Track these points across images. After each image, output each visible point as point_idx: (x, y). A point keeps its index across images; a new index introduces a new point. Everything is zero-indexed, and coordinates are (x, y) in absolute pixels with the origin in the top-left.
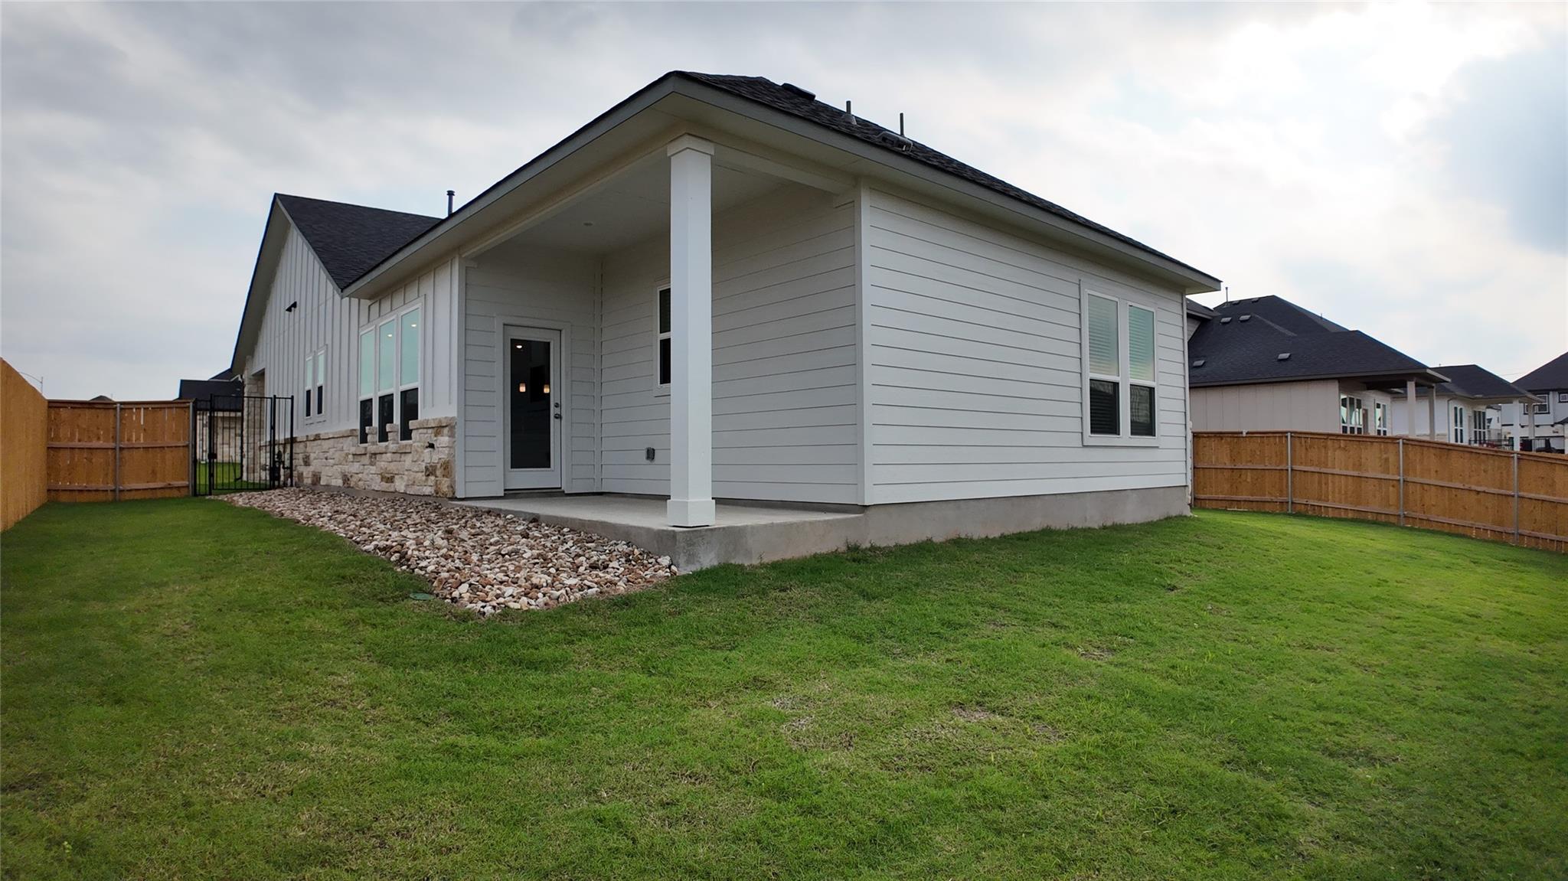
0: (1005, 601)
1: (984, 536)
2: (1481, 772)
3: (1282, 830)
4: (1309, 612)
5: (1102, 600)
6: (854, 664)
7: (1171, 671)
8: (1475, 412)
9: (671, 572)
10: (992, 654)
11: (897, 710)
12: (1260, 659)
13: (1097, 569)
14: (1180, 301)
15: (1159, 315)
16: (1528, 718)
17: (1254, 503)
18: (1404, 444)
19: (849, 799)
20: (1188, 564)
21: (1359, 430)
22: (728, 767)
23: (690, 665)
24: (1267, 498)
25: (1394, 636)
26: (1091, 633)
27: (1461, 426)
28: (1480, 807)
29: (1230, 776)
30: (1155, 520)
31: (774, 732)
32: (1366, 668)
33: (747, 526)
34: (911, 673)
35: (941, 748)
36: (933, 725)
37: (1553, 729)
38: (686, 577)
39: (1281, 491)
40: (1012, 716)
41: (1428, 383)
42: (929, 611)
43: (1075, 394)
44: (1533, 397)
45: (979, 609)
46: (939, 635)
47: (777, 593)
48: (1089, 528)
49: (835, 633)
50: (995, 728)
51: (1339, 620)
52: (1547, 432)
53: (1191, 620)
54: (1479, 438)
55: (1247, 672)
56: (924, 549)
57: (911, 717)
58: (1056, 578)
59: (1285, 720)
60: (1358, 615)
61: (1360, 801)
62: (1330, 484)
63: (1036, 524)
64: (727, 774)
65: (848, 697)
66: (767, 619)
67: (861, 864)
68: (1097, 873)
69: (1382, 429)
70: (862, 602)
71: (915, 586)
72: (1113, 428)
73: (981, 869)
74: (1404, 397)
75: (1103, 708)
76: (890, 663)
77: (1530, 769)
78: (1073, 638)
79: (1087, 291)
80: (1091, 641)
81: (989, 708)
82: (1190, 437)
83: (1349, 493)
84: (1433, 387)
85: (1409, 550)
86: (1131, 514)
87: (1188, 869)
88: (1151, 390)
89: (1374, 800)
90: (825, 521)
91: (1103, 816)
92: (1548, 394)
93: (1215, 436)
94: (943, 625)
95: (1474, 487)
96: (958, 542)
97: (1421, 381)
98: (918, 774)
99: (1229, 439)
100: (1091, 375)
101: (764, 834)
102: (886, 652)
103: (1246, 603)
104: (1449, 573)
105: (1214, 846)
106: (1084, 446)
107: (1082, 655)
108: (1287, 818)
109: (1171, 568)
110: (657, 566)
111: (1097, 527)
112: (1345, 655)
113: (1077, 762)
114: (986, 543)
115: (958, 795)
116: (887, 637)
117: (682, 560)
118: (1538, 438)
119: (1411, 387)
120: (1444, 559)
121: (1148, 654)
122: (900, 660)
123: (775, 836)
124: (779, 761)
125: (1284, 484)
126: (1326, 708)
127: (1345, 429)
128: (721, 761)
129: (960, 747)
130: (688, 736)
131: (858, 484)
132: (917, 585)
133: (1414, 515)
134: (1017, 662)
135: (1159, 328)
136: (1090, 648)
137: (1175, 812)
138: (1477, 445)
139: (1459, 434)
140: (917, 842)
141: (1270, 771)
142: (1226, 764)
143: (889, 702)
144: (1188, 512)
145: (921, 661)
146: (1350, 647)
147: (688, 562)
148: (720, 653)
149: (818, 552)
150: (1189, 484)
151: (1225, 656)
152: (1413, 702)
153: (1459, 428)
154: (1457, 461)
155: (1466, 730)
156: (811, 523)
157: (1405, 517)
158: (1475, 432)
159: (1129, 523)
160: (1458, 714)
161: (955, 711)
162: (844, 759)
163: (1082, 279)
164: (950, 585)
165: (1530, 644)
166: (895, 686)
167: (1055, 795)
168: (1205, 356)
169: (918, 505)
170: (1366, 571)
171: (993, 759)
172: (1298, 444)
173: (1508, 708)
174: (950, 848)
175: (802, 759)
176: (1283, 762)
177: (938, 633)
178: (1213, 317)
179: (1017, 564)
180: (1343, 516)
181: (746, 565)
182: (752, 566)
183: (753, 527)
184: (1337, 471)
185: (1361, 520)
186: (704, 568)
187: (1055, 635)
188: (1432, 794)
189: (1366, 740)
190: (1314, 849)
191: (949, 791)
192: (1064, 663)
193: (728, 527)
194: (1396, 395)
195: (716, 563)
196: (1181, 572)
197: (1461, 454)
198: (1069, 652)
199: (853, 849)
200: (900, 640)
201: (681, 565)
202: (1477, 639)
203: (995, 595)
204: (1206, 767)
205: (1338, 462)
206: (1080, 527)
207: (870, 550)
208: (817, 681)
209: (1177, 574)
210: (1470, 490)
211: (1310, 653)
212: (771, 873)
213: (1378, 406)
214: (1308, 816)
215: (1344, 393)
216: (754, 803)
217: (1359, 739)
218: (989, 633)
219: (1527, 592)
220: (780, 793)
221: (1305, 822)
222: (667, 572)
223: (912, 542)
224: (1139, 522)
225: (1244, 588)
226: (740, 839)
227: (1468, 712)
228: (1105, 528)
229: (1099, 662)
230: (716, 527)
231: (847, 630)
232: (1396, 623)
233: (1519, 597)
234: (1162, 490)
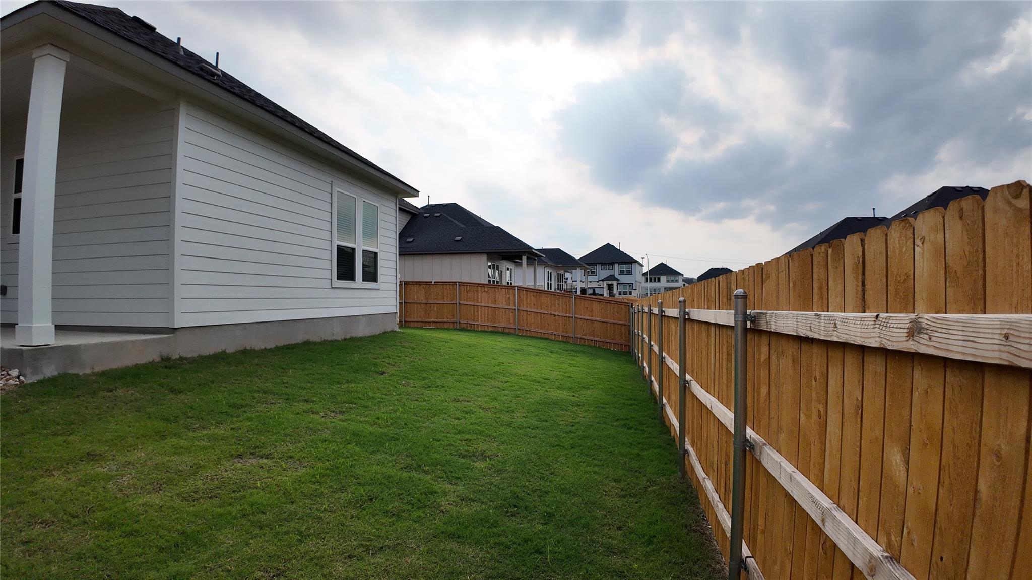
0: (274, 388)
1: (263, 347)
2: (541, 457)
3: (432, 500)
4: (460, 382)
5: (339, 383)
6: (164, 437)
7: (377, 421)
8: (558, 274)
9: (19, 381)
10: (263, 422)
11: (194, 464)
12: (430, 410)
13: (337, 365)
14: (395, 201)
15: (382, 208)
16: (569, 429)
17: (438, 324)
18: (518, 289)
19: (159, 522)
20: (394, 359)
21: (497, 282)
22: (70, 514)
23: (37, 448)
24: (446, 320)
25: (503, 392)
26: (330, 403)
27: (551, 281)
28: (539, 475)
29: (405, 474)
30: (377, 333)
31: (104, 487)
32: (487, 409)
33: (81, 344)
34: (205, 439)
35: (224, 483)
36: (219, 470)
37: (580, 433)
38: (32, 385)
39: (453, 316)
40: (274, 458)
41: (534, 258)
42: (220, 398)
43: (327, 255)
44: (588, 267)
45: (256, 395)
46: (227, 414)
47: (106, 393)
48: (336, 340)
49: (150, 418)
50: (262, 467)
51: (475, 385)
52: (595, 285)
53: (392, 391)
54: (560, 288)
55: (421, 417)
56: (220, 357)
57: (204, 467)
58: (311, 372)
59: (439, 441)
60: (486, 382)
61: (476, 479)
62: (479, 312)
63: (300, 338)
64: (69, 518)
65: (159, 459)
66: (97, 412)
67: (169, 561)
68: (323, 540)
69: (510, 282)
70: (172, 396)
71: (211, 382)
72: (352, 277)
73: (249, 550)
74: (520, 264)
75: (332, 446)
76: (190, 434)
77: (567, 454)
78: (317, 407)
79: (336, 189)
80: (329, 408)
81: (258, 456)
82: (398, 284)
83: (490, 317)
84: (536, 260)
85: (518, 347)
86: (362, 331)
87: (377, 529)
88: (376, 254)
89: (484, 478)
90: (143, 340)
91: (328, 508)
92: (596, 265)
93: (416, 284)
94: (230, 406)
95: (553, 313)
96: (245, 352)
97: (530, 256)
98: (208, 501)
99: (424, 286)
100: (337, 242)
101: (99, 552)
102: (187, 428)
103: (425, 379)
104: (537, 358)
105: (394, 515)
106: (332, 288)
107: (323, 417)
108: (435, 493)
109: (383, 361)
110: (8, 377)
111: (340, 339)
112: (477, 404)
113: (314, 480)
114: (264, 353)
115: (234, 511)
116: (188, 418)
117: (28, 371)
118: (590, 288)
119: (524, 259)
120: (535, 350)
121: (364, 413)
122: (198, 432)
123: (107, 552)
124: (107, 505)
125: (455, 312)
126: (463, 433)
127: (490, 281)
128: (65, 510)
129: (237, 481)
130: (38, 496)
131: (170, 313)
132: (212, 382)
133: (523, 328)
134: (279, 425)
135: (381, 216)
136: (328, 413)
137: (372, 500)
138: (559, 291)
139: (549, 286)
140: (207, 541)
141: (428, 469)
142: (404, 469)
143: (188, 459)
144: (397, 329)
145: (213, 430)
146: (479, 399)
147: (33, 374)
148: (60, 438)
149: (139, 363)
150: (398, 312)
151: (410, 410)
152: (509, 425)
153: (549, 282)
154: (544, 299)
155: (535, 437)
156: (132, 341)
157: (518, 329)
158: (558, 284)
159: (361, 336)
160: (532, 429)
161: (236, 460)
162: (156, 499)
163: (333, 181)
164: (236, 380)
165: (574, 392)
166: (194, 448)
167: (298, 501)
168: (413, 236)
169: (214, 327)
170: (493, 359)
171: (259, 485)
172: (463, 289)
173: (558, 425)
174: (229, 541)
175: (124, 502)
176: (435, 464)
177: (226, 412)
178: (420, 213)
179: (284, 364)
180: (486, 330)
181: (81, 374)
182: (85, 375)
183: (85, 345)
184: (483, 304)
185: (495, 332)
186: (47, 378)
187: (306, 406)
188: (515, 471)
189: (481, 447)
190: (449, 508)
191: (229, 508)
192: (310, 423)
193: (66, 346)
194: (517, 264)
195: (56, 373)
196: (388, 364)
197: (547, 295)
198: (315, 416)
199: (163, 552)
200: (199, 419)
201: (28, 376)
202: (546, 391)
203: (267, 385)
204: (392, 472)
205: (484, 299)
206: (329, 339)
207: (178, 360)
208: (136, 451)
209: (387, 365)
210: (551, 314)
211: (458, 404)
212: (105, 576)
213: (508, 269)
214: (447, 490)
215: (490, 261)
216: (91, 534)
217: (479, 447)
218: (261, 409)
219: (576, 367)
220: (109, 525)
221: (445, 494)
222: (16, 381)
223: (211, 354)
224: (367, 336)
225: (425, 371)
226: (82, 558)
227: (538, 428)
228: (345, 339)
229: (333, 420)
230: (56, 345)
231: (158, 415)
232: (505, 385)
233: (572, 369)
234: (381, 316)
